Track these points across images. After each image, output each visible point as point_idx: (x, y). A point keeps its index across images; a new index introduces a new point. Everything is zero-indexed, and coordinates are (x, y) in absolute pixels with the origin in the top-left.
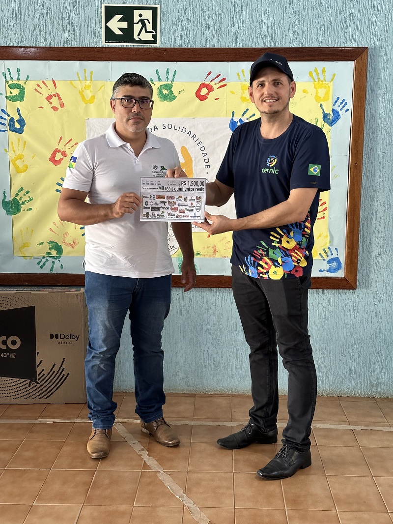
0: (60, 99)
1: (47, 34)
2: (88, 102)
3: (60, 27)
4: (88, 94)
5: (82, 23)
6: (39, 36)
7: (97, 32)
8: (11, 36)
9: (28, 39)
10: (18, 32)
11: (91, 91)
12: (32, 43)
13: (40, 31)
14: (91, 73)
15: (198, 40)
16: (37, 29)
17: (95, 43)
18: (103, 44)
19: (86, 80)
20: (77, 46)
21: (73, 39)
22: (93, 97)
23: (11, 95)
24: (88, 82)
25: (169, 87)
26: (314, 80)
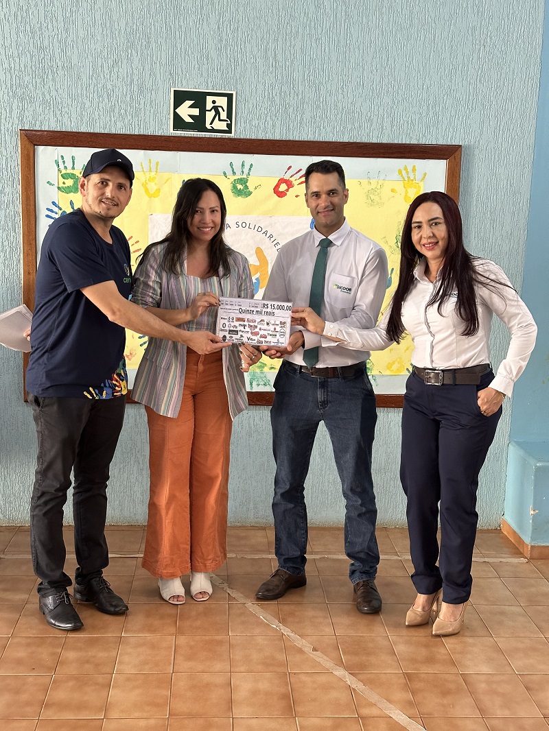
1: (108, 119)
2: (151, 196)
3: (123, 111)
4: (153, 187)
5: (148, 108)
6: (98, 121)
7: (164, 119)
9: (85, 124)
11: (156, 184)
13: (99, 115)
14: (157, 163)
15: (277, 131)
16: (96, 113)
17: (161, 131)
18: (170, 131)
19: (150, 171)
20: (142, 133)
21: (137, 126)
22: (159, 190)
23: (64, 186)
24: (153, 174)
25: (243, 181)
26: (403, 178)
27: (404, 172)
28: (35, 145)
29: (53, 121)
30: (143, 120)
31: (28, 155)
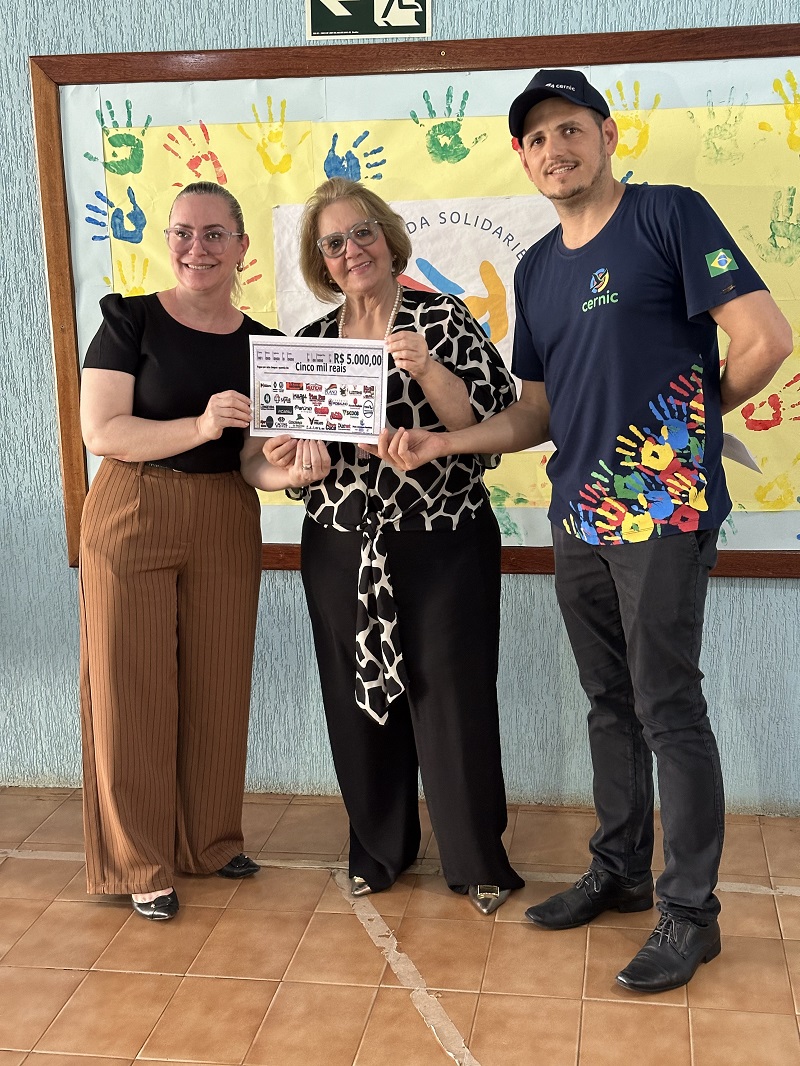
0: (217, 164)
1: (189, 22)
2: (275, 170)
3: (216, 5)
4: (277, 151)
6: (171, 29)
7: (294, 13)
8: (111, 32)
9: (147, 35)
10: (126, 22)
11: (282, 146)
12: (156, 45)
13: (173, 17)
14: (283, 104)
15: (519, 20)
16: (167, 13)
17: (290, 38)
18: (306, 36)
19: (271, 120)
20: (253, 45)
21: (243, 32)
22: (288, 157)
23: (115, 159)
24: (276, 126)
25: (451, 129)
26: (785, 98)
27: (786, 86)
28: (58, 84)
29: (89, 34)
30: (253, 20)
31: (47, 105)
